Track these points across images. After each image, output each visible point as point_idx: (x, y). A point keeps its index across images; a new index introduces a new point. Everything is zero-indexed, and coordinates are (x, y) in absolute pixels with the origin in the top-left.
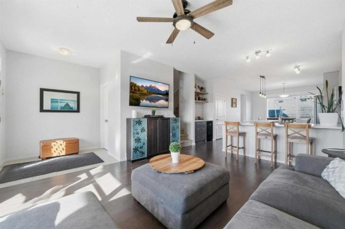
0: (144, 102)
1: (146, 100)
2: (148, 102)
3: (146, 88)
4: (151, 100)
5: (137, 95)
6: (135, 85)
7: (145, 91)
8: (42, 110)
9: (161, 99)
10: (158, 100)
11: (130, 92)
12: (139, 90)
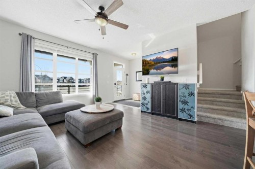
0: (152, 71)
1: (154, 69)
2: (155, 70)
3: (154, 60)
4: (157, 69)
5: (147, 67)
6: (146, 60)
7: (153, 63)
8: (137, 81)
9: (166, 66)
10: (163, 68)
11: (143, 66)
12: (148, 63)
